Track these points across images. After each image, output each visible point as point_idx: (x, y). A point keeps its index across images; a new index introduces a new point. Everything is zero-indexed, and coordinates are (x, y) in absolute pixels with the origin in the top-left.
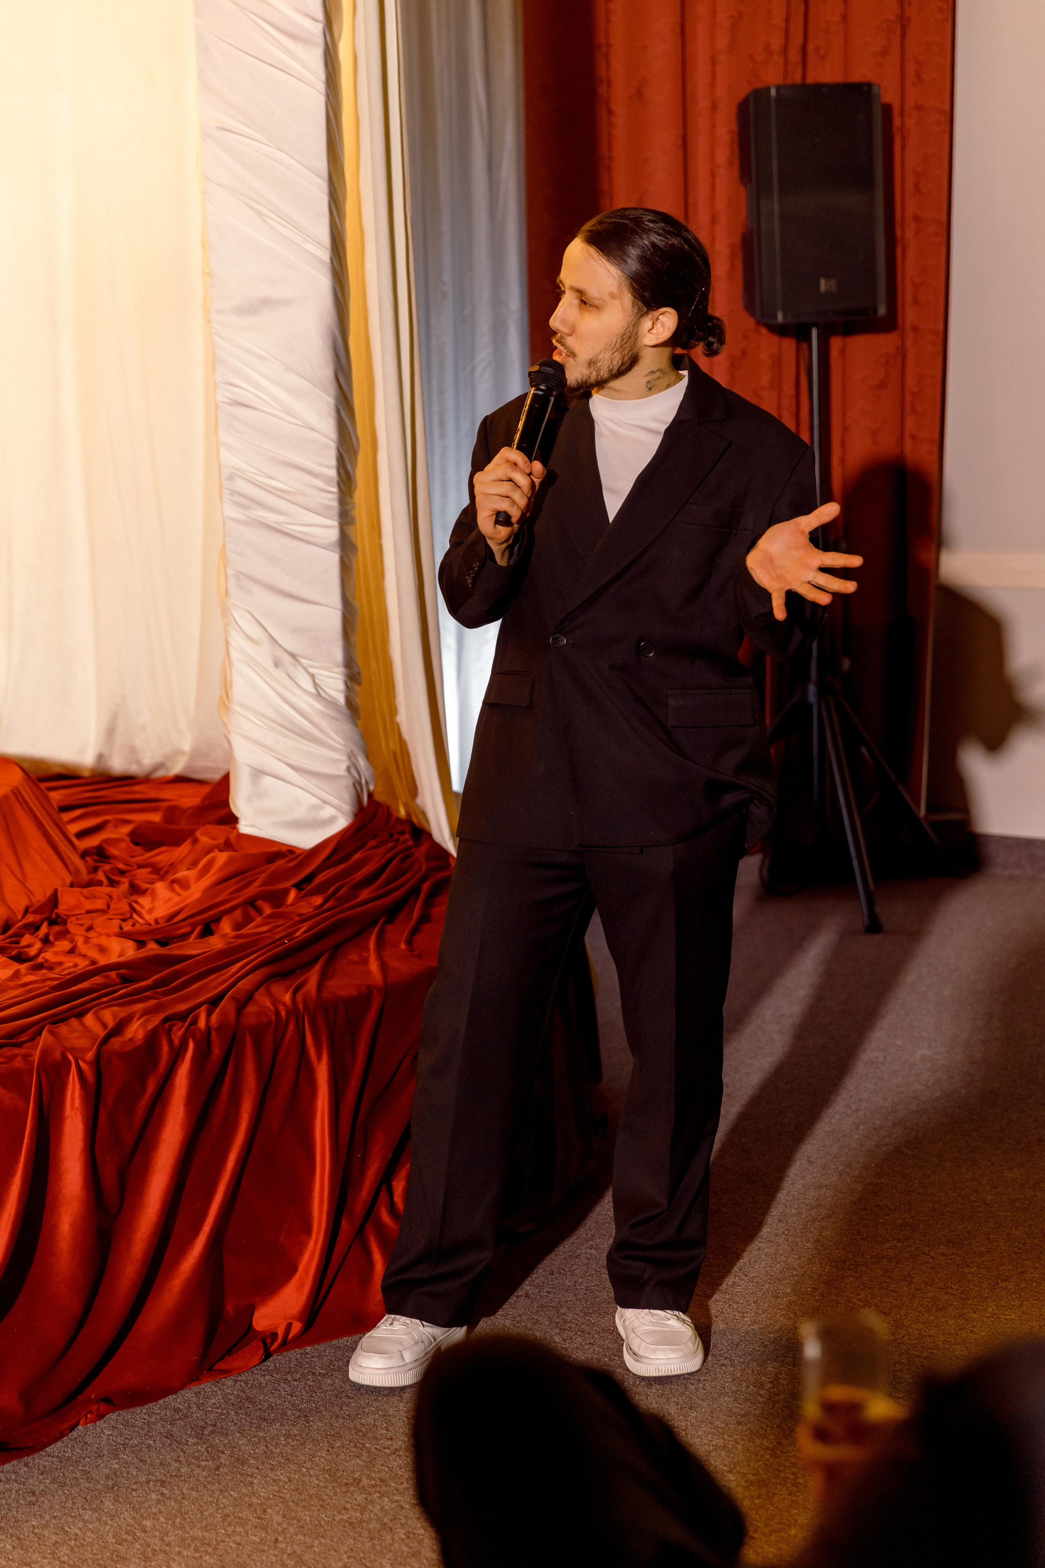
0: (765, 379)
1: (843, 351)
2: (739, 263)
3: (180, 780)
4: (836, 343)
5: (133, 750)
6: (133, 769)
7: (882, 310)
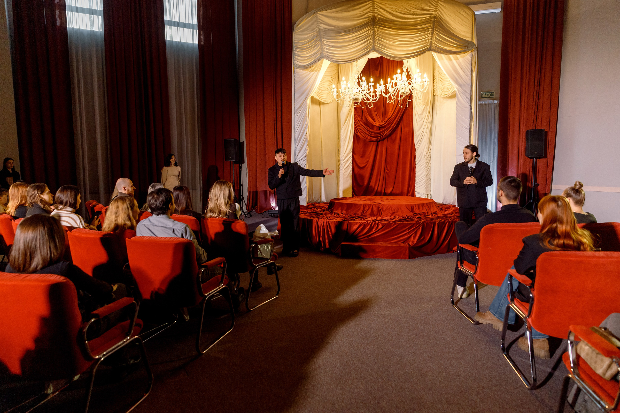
0: (528, 164)
1: (539, 160)
2: (525, 150)
3: (451, 205)
4: (538, 159)
5: (446, 202)
6: (446, 204)
7: (543, 155)
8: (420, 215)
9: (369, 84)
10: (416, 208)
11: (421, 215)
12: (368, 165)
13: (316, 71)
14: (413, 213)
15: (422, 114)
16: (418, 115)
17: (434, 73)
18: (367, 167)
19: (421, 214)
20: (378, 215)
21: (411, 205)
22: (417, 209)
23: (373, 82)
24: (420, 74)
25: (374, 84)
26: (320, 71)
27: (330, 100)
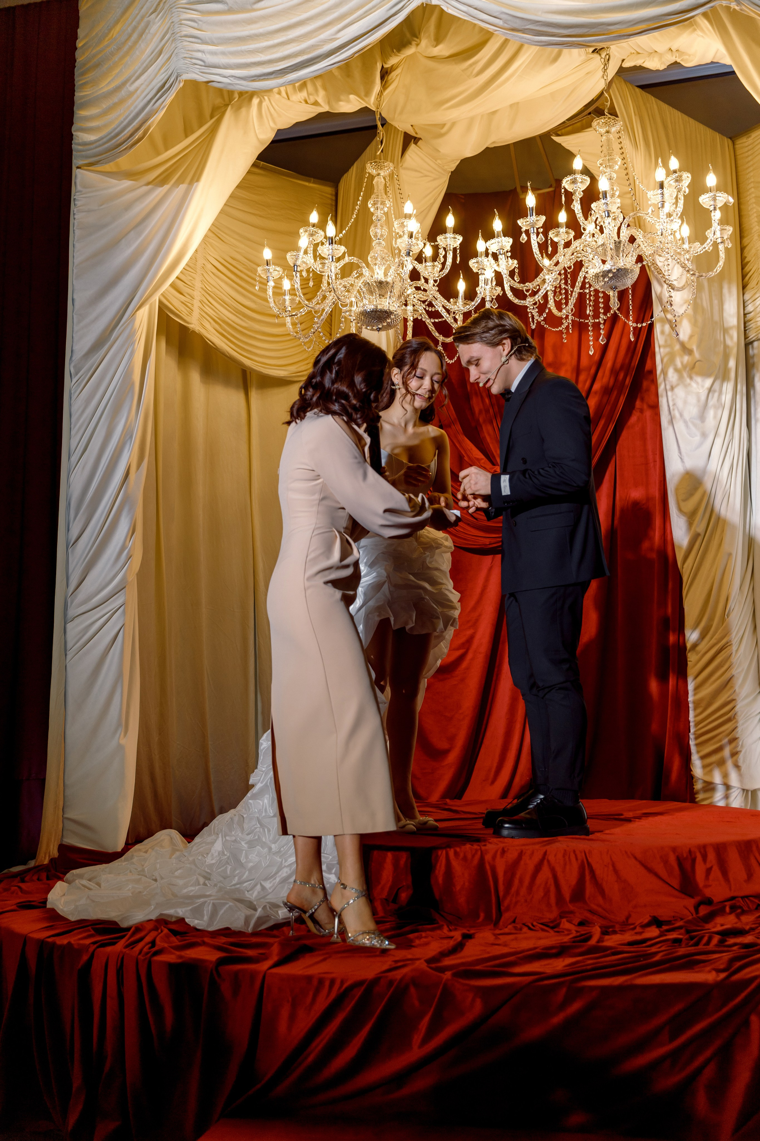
8: (733, 909)
9: (441, 240)
10: (709, 871)
11: (744, 912)
12: (470, 656)
13: (180, 181)
14: (690, 902)
15: (702, 416)
16: (685, 422)
17: (742, 249)
18: (464, 665)
19: (741, 903)
20: (482, 915)
21: (674, 849)
22: (716, 872)
23: (456, 231)
24: (687, 178)
25: (460, 239)
26: (198, 180)
27: (293, 368)
